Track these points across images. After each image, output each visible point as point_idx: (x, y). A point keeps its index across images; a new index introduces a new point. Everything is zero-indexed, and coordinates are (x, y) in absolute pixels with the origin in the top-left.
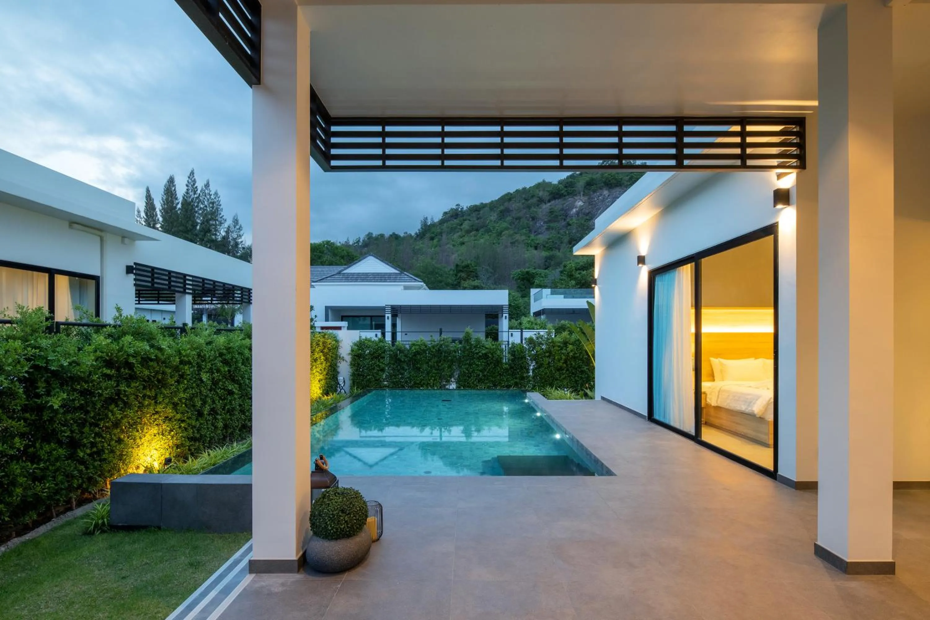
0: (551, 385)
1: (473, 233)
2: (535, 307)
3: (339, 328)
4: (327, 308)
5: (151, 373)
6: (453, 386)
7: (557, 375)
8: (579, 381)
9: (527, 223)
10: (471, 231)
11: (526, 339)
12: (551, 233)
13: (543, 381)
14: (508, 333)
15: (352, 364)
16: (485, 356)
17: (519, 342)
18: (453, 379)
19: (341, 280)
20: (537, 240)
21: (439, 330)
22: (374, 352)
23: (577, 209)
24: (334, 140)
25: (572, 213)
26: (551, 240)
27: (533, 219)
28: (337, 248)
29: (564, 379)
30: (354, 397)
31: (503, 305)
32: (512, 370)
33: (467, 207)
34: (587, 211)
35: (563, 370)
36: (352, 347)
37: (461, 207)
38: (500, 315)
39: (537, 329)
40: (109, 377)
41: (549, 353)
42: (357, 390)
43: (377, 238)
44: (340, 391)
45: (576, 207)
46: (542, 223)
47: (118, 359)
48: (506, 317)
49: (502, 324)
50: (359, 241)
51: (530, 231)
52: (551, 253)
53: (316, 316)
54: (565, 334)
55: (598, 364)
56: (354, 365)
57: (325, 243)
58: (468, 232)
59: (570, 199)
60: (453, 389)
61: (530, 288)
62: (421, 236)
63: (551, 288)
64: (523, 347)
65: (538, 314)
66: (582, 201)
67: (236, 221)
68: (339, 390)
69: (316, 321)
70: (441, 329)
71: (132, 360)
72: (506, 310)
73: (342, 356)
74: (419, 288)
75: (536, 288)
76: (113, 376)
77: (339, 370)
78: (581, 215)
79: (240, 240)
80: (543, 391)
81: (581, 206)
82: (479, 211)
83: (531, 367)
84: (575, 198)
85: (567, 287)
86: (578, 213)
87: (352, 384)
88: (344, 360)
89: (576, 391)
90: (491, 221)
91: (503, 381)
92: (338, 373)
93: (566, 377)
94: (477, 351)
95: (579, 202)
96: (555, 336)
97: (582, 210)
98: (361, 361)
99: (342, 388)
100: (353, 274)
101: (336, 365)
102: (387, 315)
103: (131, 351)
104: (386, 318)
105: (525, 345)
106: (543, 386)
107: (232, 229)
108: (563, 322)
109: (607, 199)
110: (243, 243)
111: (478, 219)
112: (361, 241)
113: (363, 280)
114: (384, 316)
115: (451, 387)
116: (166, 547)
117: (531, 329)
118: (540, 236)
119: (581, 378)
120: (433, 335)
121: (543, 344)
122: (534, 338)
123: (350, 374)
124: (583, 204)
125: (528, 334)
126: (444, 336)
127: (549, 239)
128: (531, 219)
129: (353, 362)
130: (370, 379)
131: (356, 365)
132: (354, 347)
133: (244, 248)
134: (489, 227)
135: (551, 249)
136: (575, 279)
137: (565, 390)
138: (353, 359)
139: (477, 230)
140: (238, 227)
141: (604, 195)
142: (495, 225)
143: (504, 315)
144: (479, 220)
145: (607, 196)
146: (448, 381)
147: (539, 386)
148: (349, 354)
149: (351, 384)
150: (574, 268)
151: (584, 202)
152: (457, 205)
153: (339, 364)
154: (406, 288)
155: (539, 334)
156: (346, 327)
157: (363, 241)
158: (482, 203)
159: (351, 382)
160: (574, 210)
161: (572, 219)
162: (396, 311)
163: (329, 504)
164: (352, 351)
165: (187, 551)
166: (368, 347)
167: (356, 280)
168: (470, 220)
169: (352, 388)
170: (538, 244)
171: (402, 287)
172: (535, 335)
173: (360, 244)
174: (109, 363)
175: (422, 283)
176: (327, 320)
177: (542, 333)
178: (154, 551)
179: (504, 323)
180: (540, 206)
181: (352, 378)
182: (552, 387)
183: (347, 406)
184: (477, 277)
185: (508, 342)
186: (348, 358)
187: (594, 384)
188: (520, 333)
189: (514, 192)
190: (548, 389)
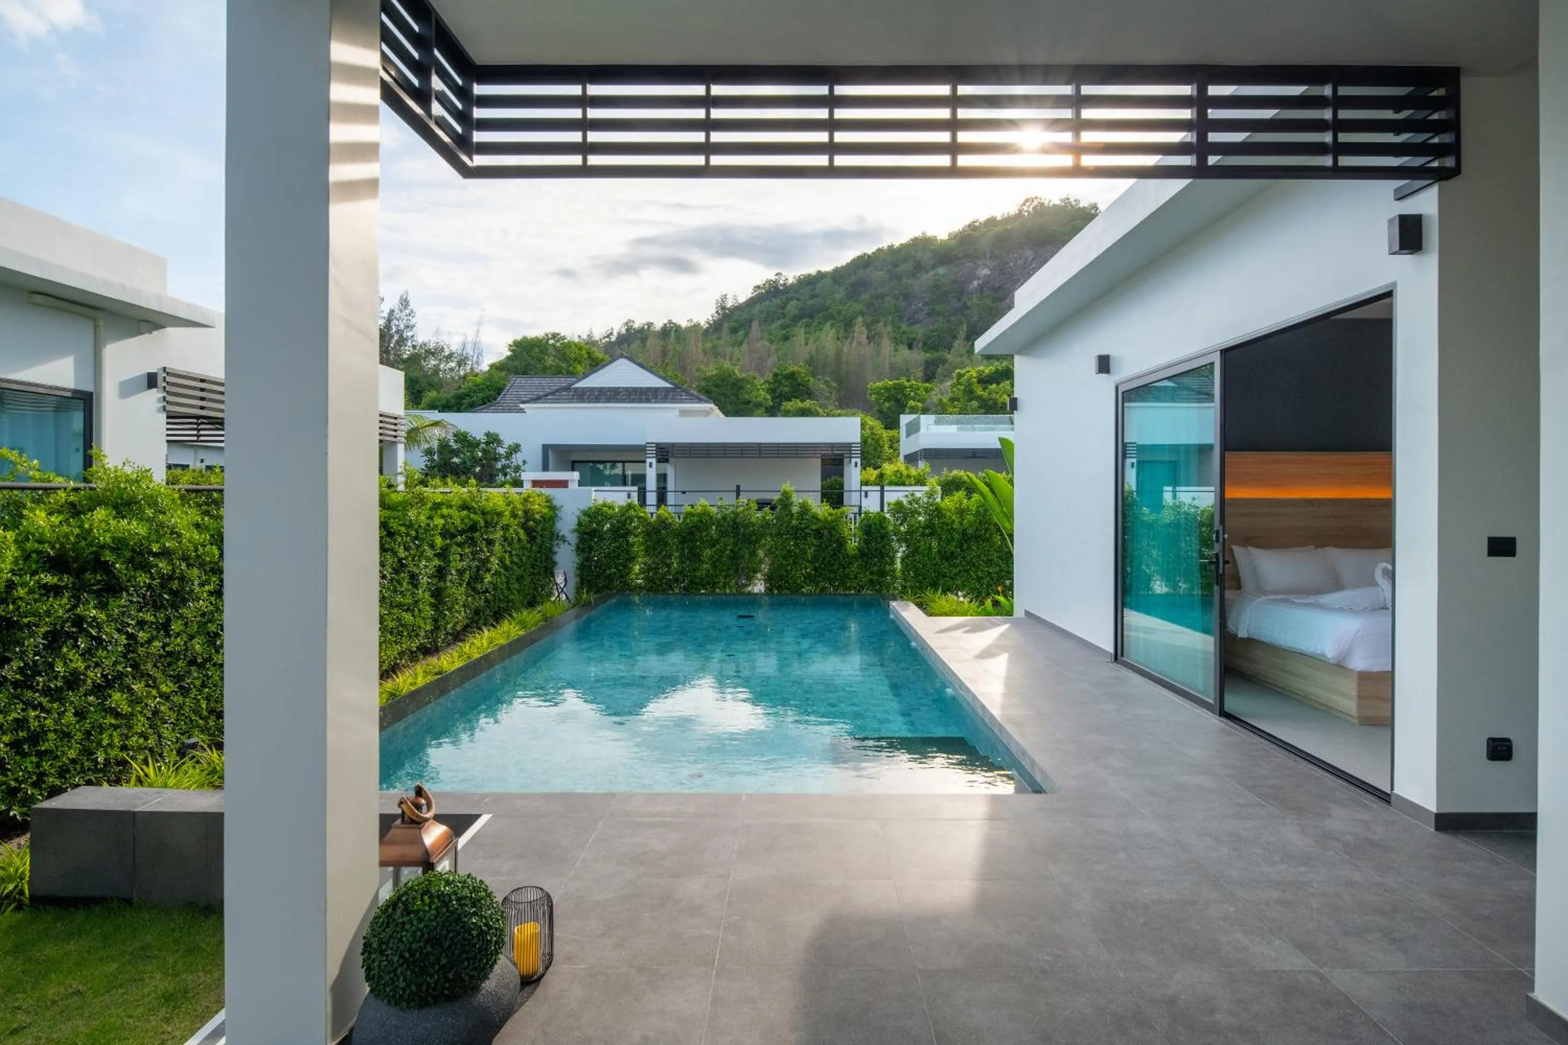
0: (934, 586)
1: (804, 320)
2: (907, 445)
3: (563, 484)
4: (546, 448)
5: (154, 579)
6: (759, 587)
7: (945, 567)
8: (983, 578)
9: (895, 305)
10: (801, 318)
11: (889, 504)
12: (936, 321)
13: (920, 578)
14: (859, 493)
15: (580, 550)
16: (818, 533)
17: (878, 509)
18: (759, 575)
19: (571, 400)
20: (912, 333)
21: (735, 489)
22: (619, 528)
23: (980, 282)
24: (479, 113)
25: (971, 286)
26: (936, 333)
27: (906, 297)
28: (570, 345)
29: (956, 574)
30: (582, 606)
31: (851, 444)
32: (865, 558)
33: (794, 277)
34: (997, 285)
35: (956, 558)
36: (579, 519)
37: (784, 278)
38: (846, 460)
39: (911, 485)
40: (56, 591)
41: (930, 529)
42: (587, 594)
43: (641, 331)
44: (559, 596)
45: (978, 278)
46: (920, 305)
47: (78, 555)
48: (856, 463)
49: (850, 477)
50: (611, 334)
51: (901, 318)
52: (936, 355)
53: (524, 462)
54: (960, 495)
55: (1019, 551)
56: (583, 551)
57: (550, 336)
58: (796, 319)
59: (968, 264)
60: (760, 594)
61: (899, 414)
62: (716, 327)
63: (936, 413)
64: (885, 518)
65: (911, 459)
66: (988, 268)
67: (405, 303)
68: (557, 594)
69: (524, 471)
70: (738, 487)
71: (108, 556)
72: (857, 450)
73: (561, 534)
74: (707, 413)
75: (910, 413)
76: (66, 587)
77: (557, 558)
78: (986, 292)
79: (410, 334)
80: (919, 597)
81: (986, 276)
82: (815, 284)
83: (899, 555)
84: (975, 263)
85: (963, 411)
86: (981, 289)
87: (579, 585)
88: (565, 541)
89: (978, 596)
90: (834, 300)
91: (848, 578)
92: (555, 564)
93: (960, 571)
94: (803, 526)
95: (983, 269)
96: (942, 499)
97: (989, 282)
98: (595, 543)
99: (562, 591)
100: (591, 390)
101: (551, 550)
102: (648, 461)
103: (106, 538)
104: (648, 464)
105: (888, 516)
106: (921, 588)
107: (397, 314)
108: (955, 472)
109: (1031, 264)
110: (415, 338)
111: (813, 297)
112: (615, 334)
113: (609, 400)
114: (645, 462)
115: (756, 590)
116: (130, 949)
117: (900, 485)
118: (916, 327)
119: (989, 572)
120: (724, 498)
121: (920, 514)
122: (905, 503)
123: (575, 565)
124: (989, 273)
125: (894, 495)
126: (743, 499)
127: (932, 331)
128: (901, 298)
129: (581, 546)
130: (610, 574)
131: (587, 550)
132: (583, 517)
133: (414, 347)
134: (830, 310)
135: (935, 348)
136: (978, 398)
137: (960, 593)
138: (582, 540)
139: (811, 316)
140: (407, 312)
141: (1026, 258)
142: (841, 308)
143: (853, 460)
144: (814, 300)
145: (1030, 259)
146: (750, 579)
147: (911, 587)
148: (575, 531)
149: (577, 583)
150: (975, 380)
151: (991, 270)
152: (777, 275)
153: (556, 549)
154: (683, 413)
155: (913, 495)
156: (577, 482)
157: (619, 334)
158: (819, 272)
159: (578, 580)
160: (975, 283)
161: (971, 299)
162: (664, 453)
163: (403, 923)
164: (580, 524)
165: (171, 960)
166: (608, 518)
167: (597, 400)
168: (798, 300)
169: (579, 590)
170: (914, 339)
171: (677, 412)
172: (907, 496)
173: (613, 339)
174: (58, 564)
175: (712, 405)
176: (545, 468)
177: (918, 495)
178: (101, 959)
179: (854, 474)
180: (918, 275)
181: (578, 572)
182: (936, 590)
183: (569, 622)
184: (809, 394)
185: (860, 507)
186: (573, 538)
187: (1012, 585)
188: (879, 493)
189: (873, 253)
190: (929, 593)
